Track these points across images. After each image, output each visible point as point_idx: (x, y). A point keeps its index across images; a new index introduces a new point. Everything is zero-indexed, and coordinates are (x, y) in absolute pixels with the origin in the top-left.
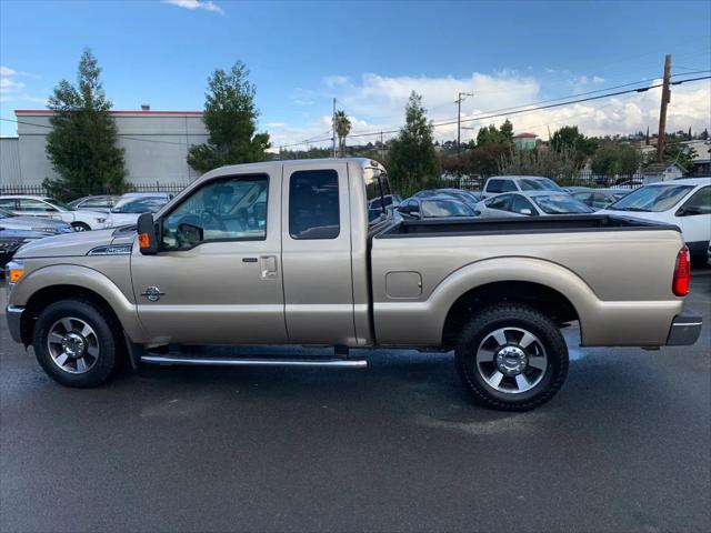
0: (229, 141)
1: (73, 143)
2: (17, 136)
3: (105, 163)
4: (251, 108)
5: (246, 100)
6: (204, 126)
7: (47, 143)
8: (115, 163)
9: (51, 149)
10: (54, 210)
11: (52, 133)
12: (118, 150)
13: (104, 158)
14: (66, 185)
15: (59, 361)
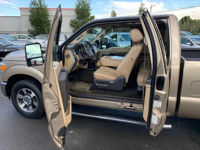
0: (82, 18)
1: (36, 18)
2: (20, 16)
3: (46, 25)
4: (90, 8)
5: (88, 5)
6: (75, 13)
7: (29, 18)
8: (48, 25)
9: (30, 20)
10: (30, 39)
11: (30, 15)
12: (49, 21)
13: (45, 23)
14: (34, 31)
15: (22, 106)
